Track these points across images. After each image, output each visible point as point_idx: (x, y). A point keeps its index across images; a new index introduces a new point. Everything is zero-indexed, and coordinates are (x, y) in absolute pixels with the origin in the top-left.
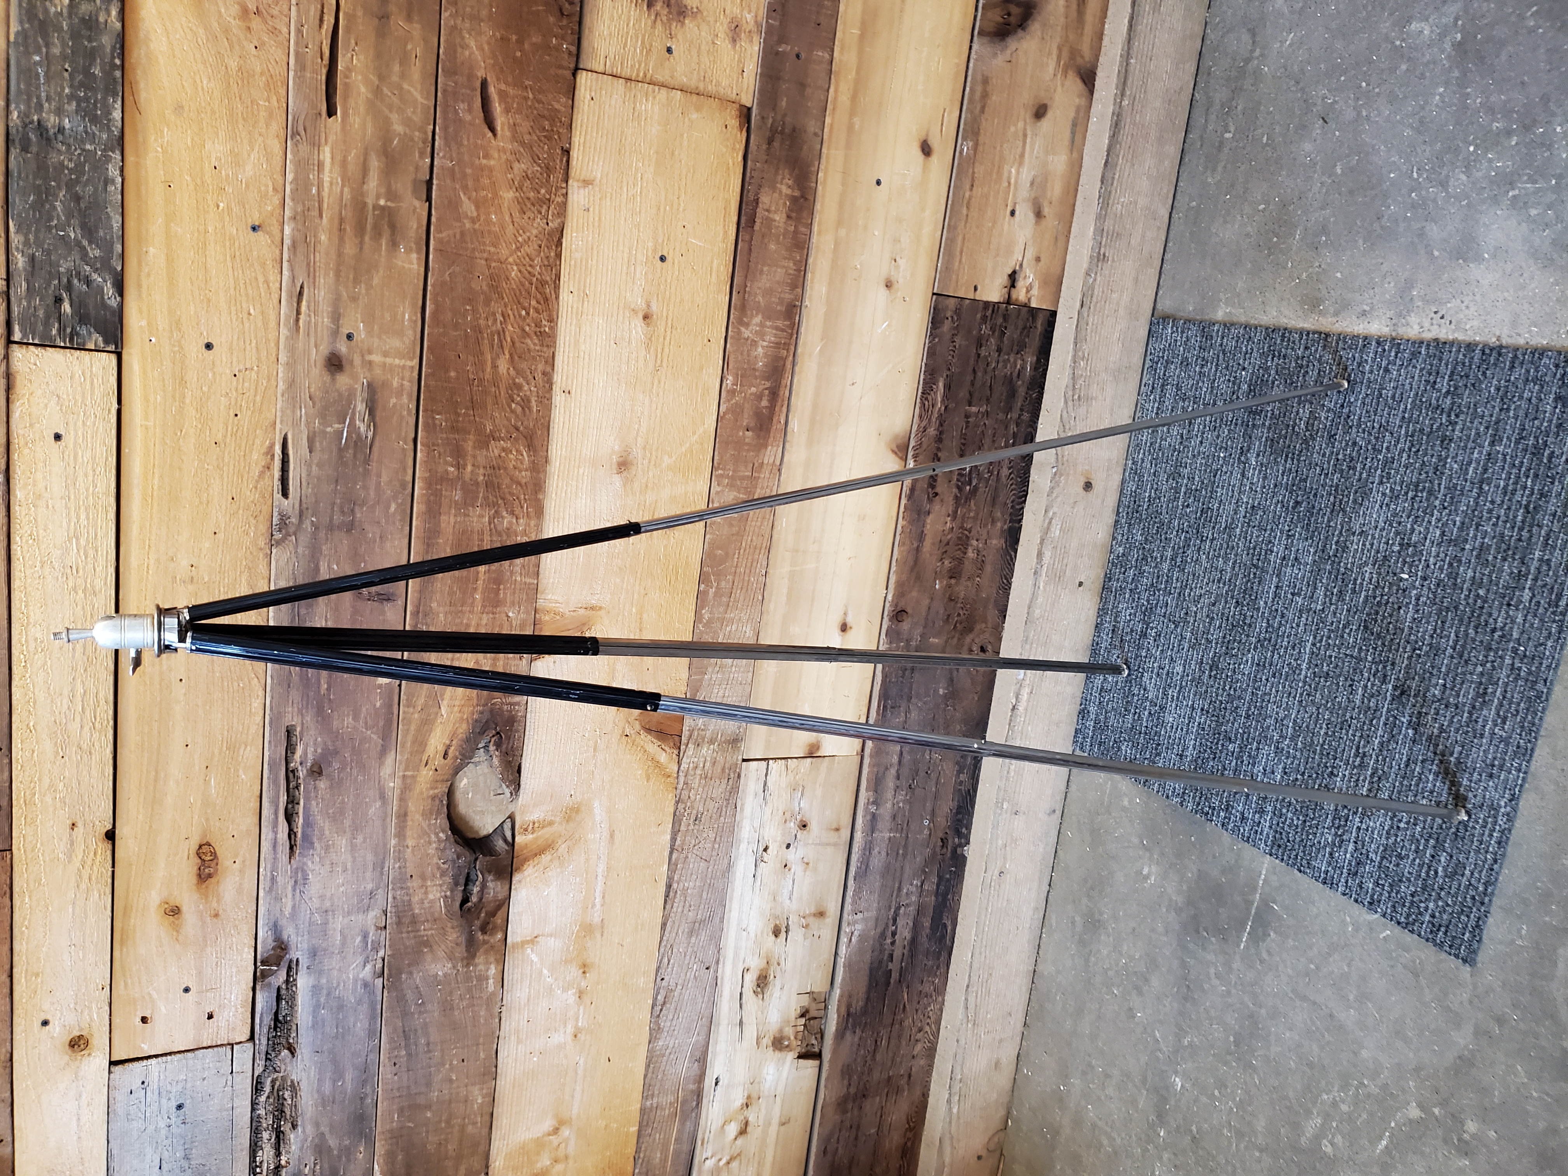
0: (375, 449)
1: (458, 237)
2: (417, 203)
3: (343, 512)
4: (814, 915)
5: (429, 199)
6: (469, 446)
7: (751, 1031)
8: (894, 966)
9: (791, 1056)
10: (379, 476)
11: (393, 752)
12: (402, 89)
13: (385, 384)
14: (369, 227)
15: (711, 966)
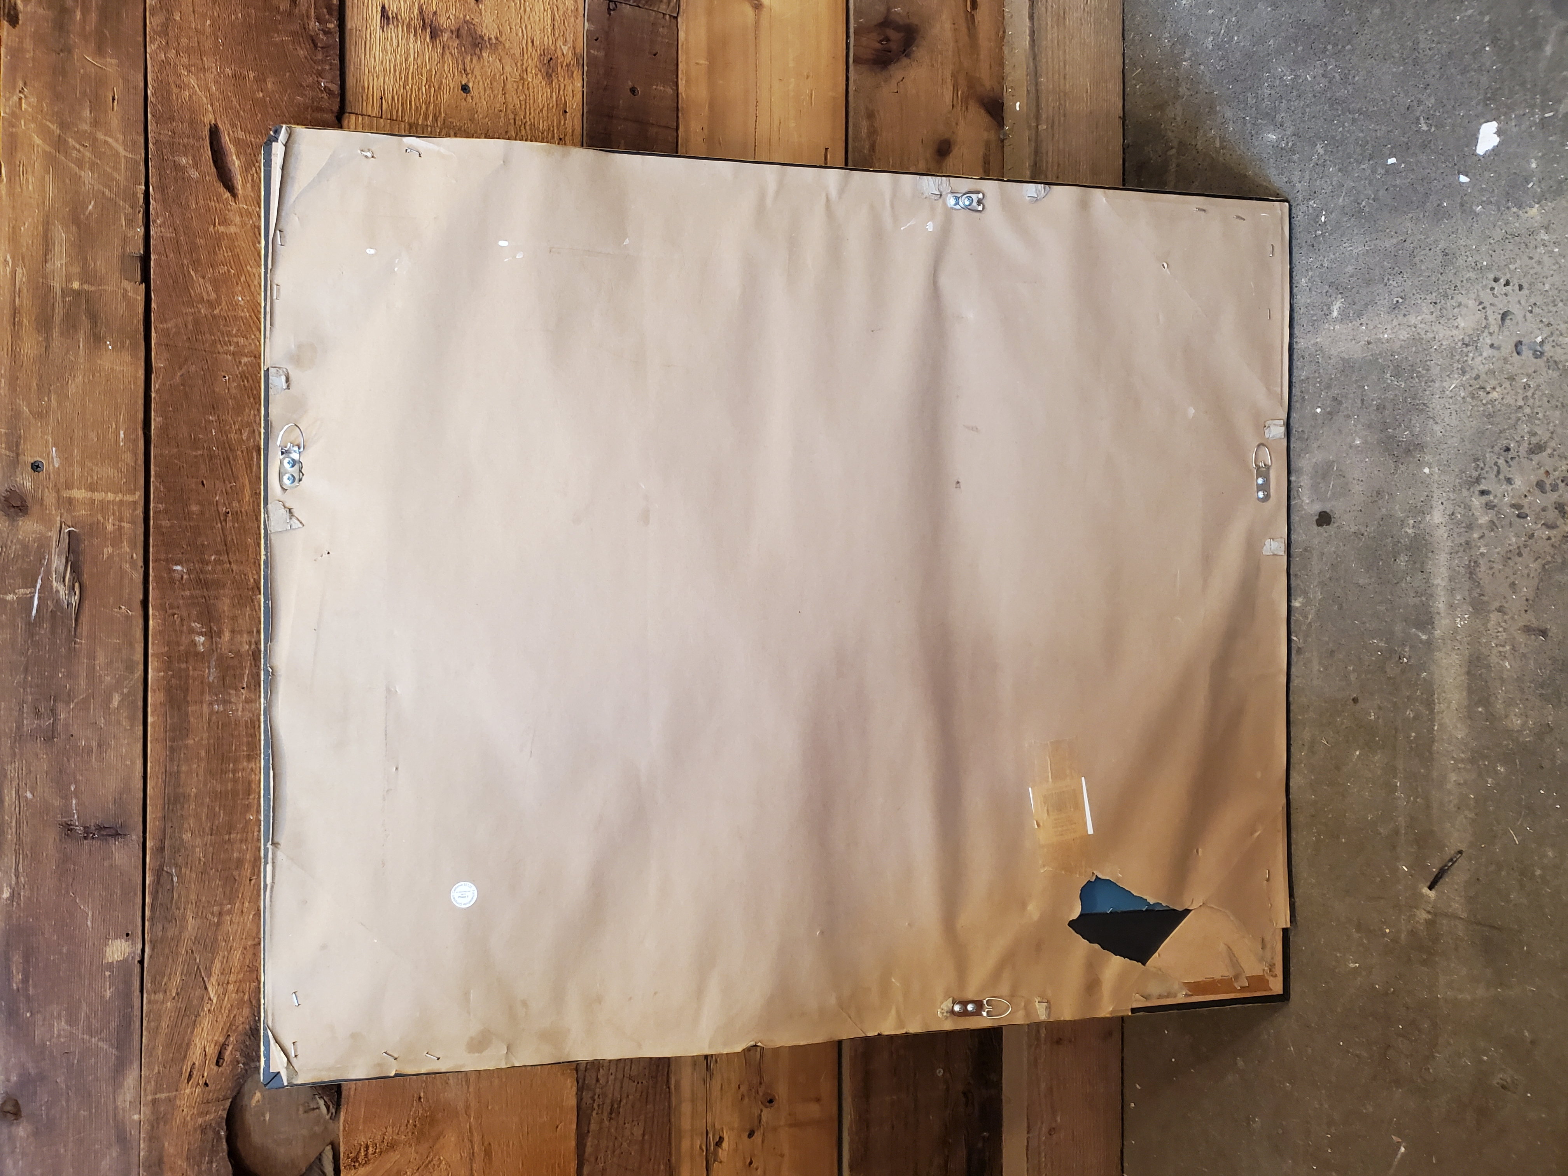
0: (85, 618)
1: (190, 327)
2: (128, 285)
3: (37, 714)
5: (146, 278)
6: (225, 605)
10: (92, 656)
11: (136, 1065)
12: (95, 139)
13: (95, 529)
14: (57, 319)
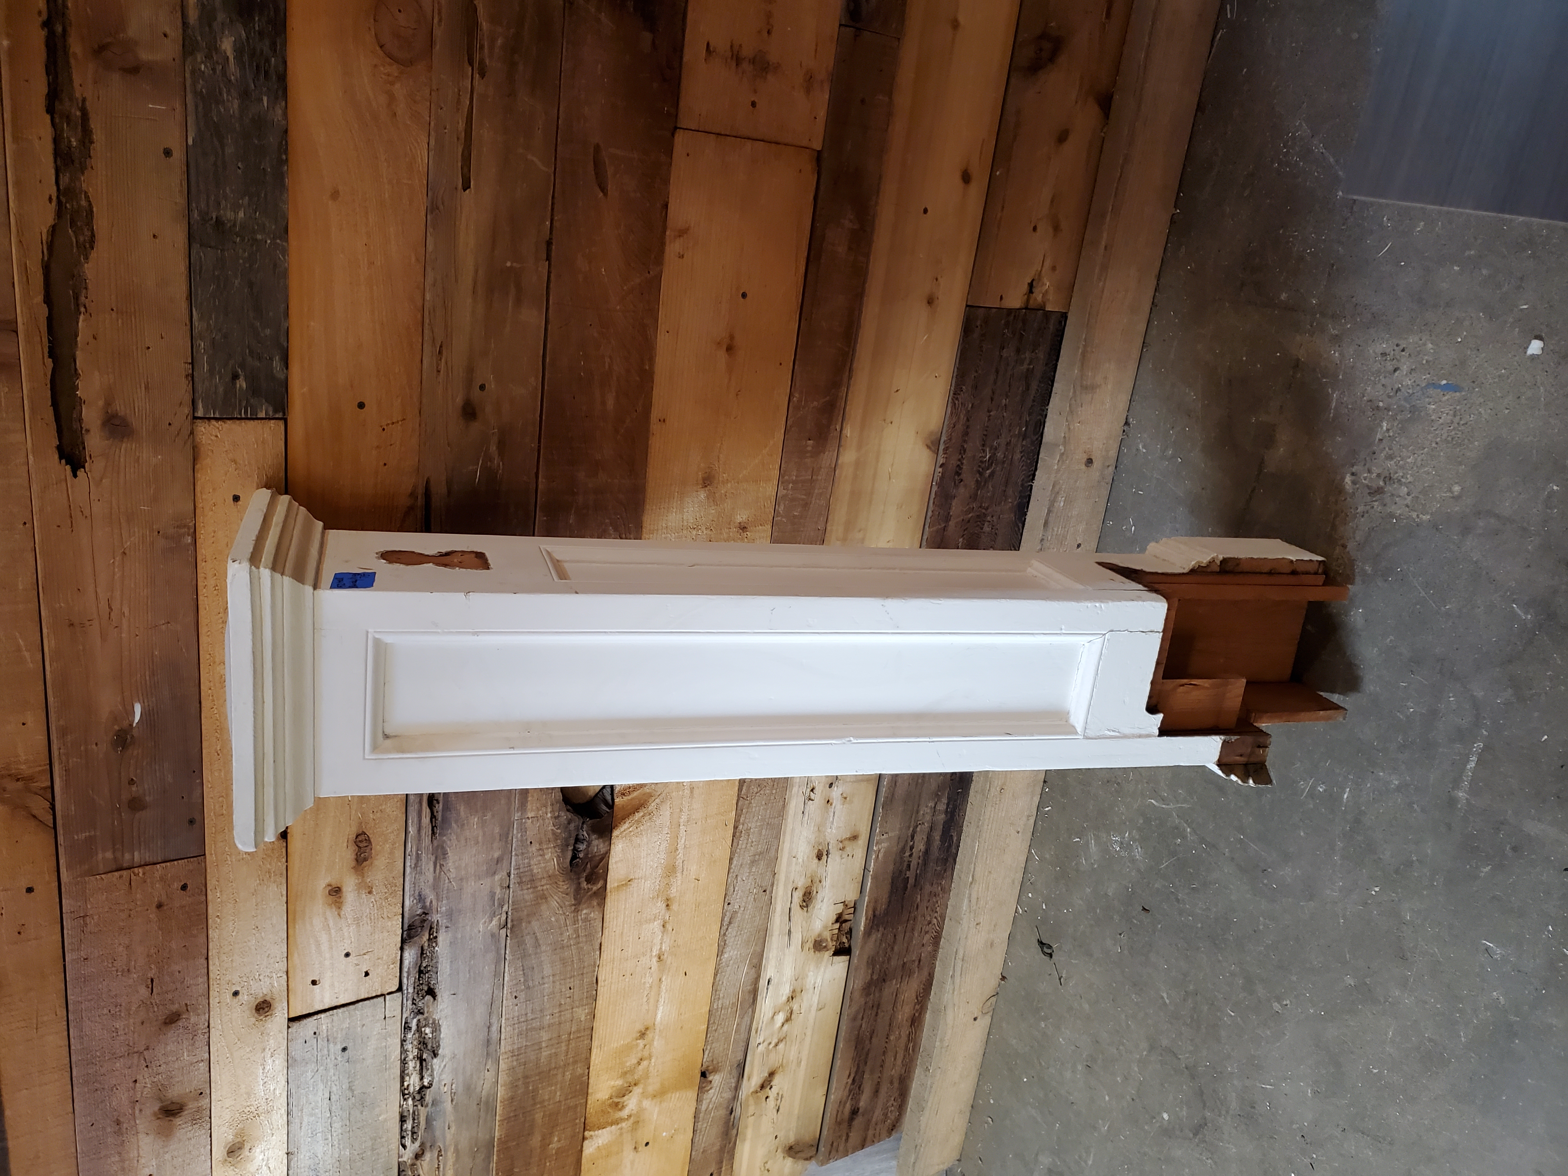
2: (539, 263)
4: (850, 839)
7: (797, 938)
8: (910, 874)
9: (828, 954)
10: (507, 508)
12: (526, 160)
13: (513, 428)
14: (497, 287)
15: (767, 891)
